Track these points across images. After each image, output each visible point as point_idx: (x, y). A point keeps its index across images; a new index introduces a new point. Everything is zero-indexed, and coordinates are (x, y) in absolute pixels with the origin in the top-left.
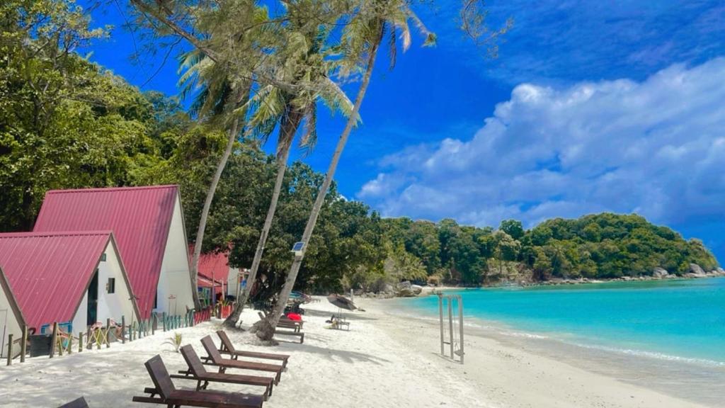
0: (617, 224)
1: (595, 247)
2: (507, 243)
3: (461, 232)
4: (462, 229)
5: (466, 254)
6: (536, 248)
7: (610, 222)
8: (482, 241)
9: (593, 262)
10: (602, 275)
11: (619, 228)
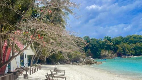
0: (139, 38)
1: (134, 45)
2: (108, 44)
3: (92, 40)
4: (92, 39)
5: (95, 47)
6: (117, 45)
7: (136, 37)
8: (100, 43)
9: (134, 50)
10: (137, 55)
11: (139, 39)
